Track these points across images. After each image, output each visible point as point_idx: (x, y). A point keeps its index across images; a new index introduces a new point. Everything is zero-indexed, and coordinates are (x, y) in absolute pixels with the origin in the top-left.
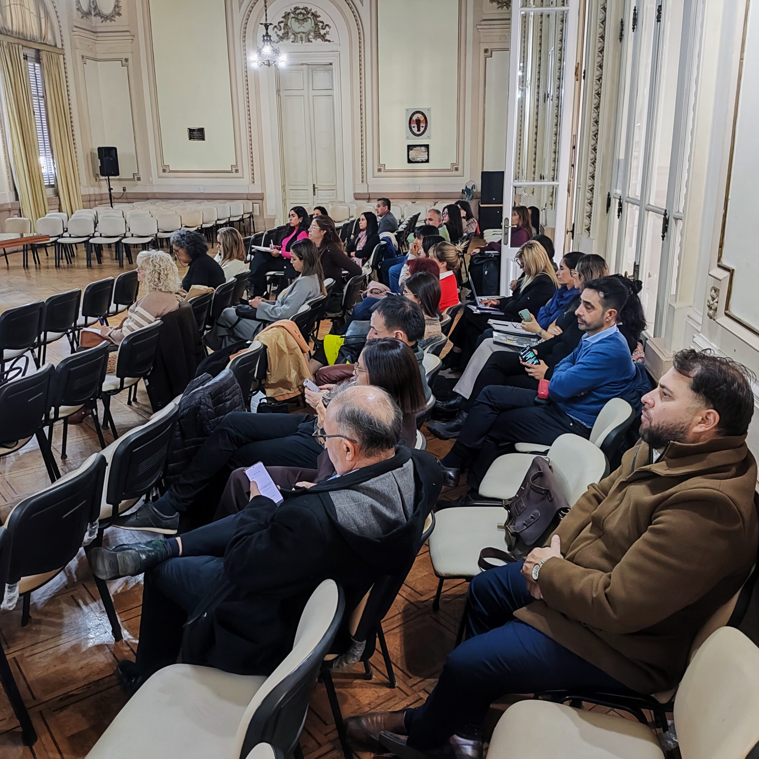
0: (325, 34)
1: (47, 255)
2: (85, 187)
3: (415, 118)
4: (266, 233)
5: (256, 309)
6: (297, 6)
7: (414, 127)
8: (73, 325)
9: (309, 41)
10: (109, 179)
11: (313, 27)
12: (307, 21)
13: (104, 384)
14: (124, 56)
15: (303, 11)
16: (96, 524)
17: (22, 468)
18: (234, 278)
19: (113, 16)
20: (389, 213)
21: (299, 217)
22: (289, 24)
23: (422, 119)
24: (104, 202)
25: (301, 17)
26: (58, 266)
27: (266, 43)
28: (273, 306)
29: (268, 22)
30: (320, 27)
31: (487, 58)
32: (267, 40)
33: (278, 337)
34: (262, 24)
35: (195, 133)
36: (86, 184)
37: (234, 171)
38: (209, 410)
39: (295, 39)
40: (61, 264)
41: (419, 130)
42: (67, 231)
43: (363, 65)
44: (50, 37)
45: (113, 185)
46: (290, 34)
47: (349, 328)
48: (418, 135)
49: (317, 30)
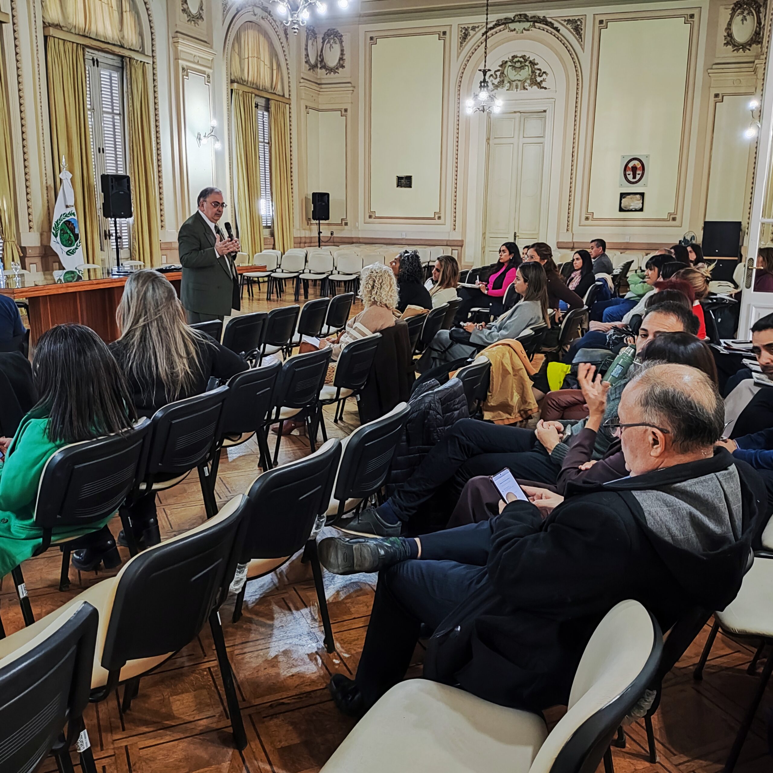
0: (541, 81)
1: (260, 290)
2: (297, 230)
3: (631, 165)
4: (470, 271)
5: (470, 334)
6: (515, 54)
7: (629, 174)
8: (288, 342)
9: (525, 88)
10: (319, 223)
11: (529, 75)
12: (524, 69)
13: (321, 391)
14: (344, 107)
15: (521, 59)
16: (323, 517)
17: (236, 469)
18: (446, 304)
19: (337, 68)
20: (603, 255)
21: (510, 254)
22: (505, 73)
23: (638, 165)
24: (312, 244)
25: (518, 65)
26: (268, 299)
27: (482, 89)
28: (489, 331)
29: (487, 68)
30: (537, 74)
31: (717, 104)
32: (484, 86)
33: (504, 355)
34: (480, 70)
35: (403, 181)
36: (298, 228)
37: (436, 218)
38: (438, 416)
39: (510, 88)
40: (272, 298)
41: (634, 177)
42: (280, 267)
43: (579, 112)
44: (279, 87)
45: (322, 229)
46: (506, 82)
47: (576, 355)
48: (633, 183)
49: (533, 77)
